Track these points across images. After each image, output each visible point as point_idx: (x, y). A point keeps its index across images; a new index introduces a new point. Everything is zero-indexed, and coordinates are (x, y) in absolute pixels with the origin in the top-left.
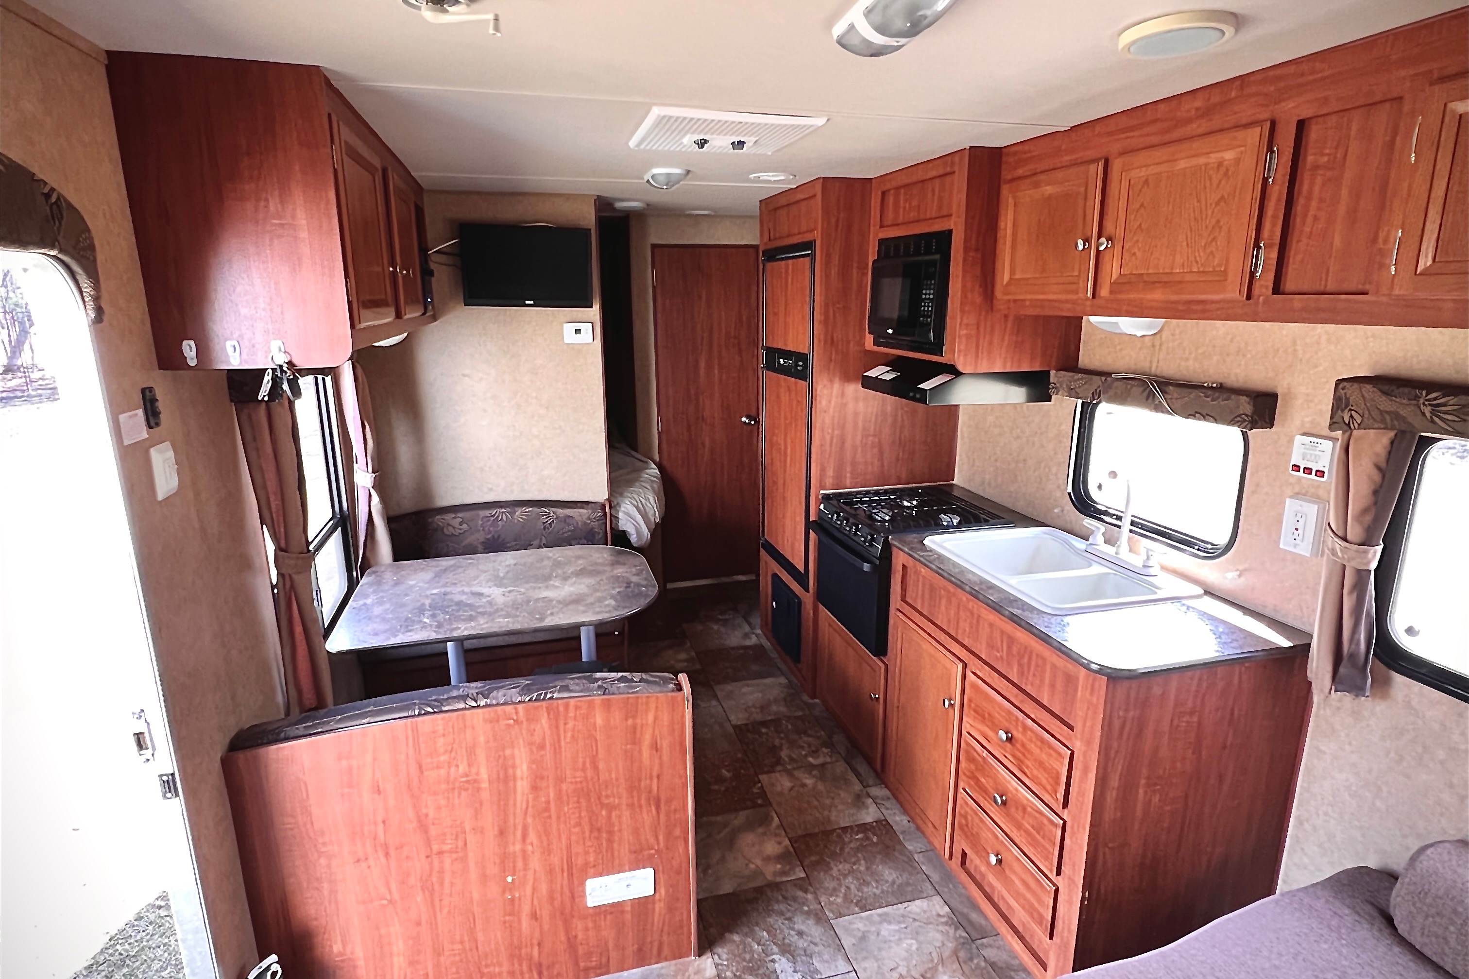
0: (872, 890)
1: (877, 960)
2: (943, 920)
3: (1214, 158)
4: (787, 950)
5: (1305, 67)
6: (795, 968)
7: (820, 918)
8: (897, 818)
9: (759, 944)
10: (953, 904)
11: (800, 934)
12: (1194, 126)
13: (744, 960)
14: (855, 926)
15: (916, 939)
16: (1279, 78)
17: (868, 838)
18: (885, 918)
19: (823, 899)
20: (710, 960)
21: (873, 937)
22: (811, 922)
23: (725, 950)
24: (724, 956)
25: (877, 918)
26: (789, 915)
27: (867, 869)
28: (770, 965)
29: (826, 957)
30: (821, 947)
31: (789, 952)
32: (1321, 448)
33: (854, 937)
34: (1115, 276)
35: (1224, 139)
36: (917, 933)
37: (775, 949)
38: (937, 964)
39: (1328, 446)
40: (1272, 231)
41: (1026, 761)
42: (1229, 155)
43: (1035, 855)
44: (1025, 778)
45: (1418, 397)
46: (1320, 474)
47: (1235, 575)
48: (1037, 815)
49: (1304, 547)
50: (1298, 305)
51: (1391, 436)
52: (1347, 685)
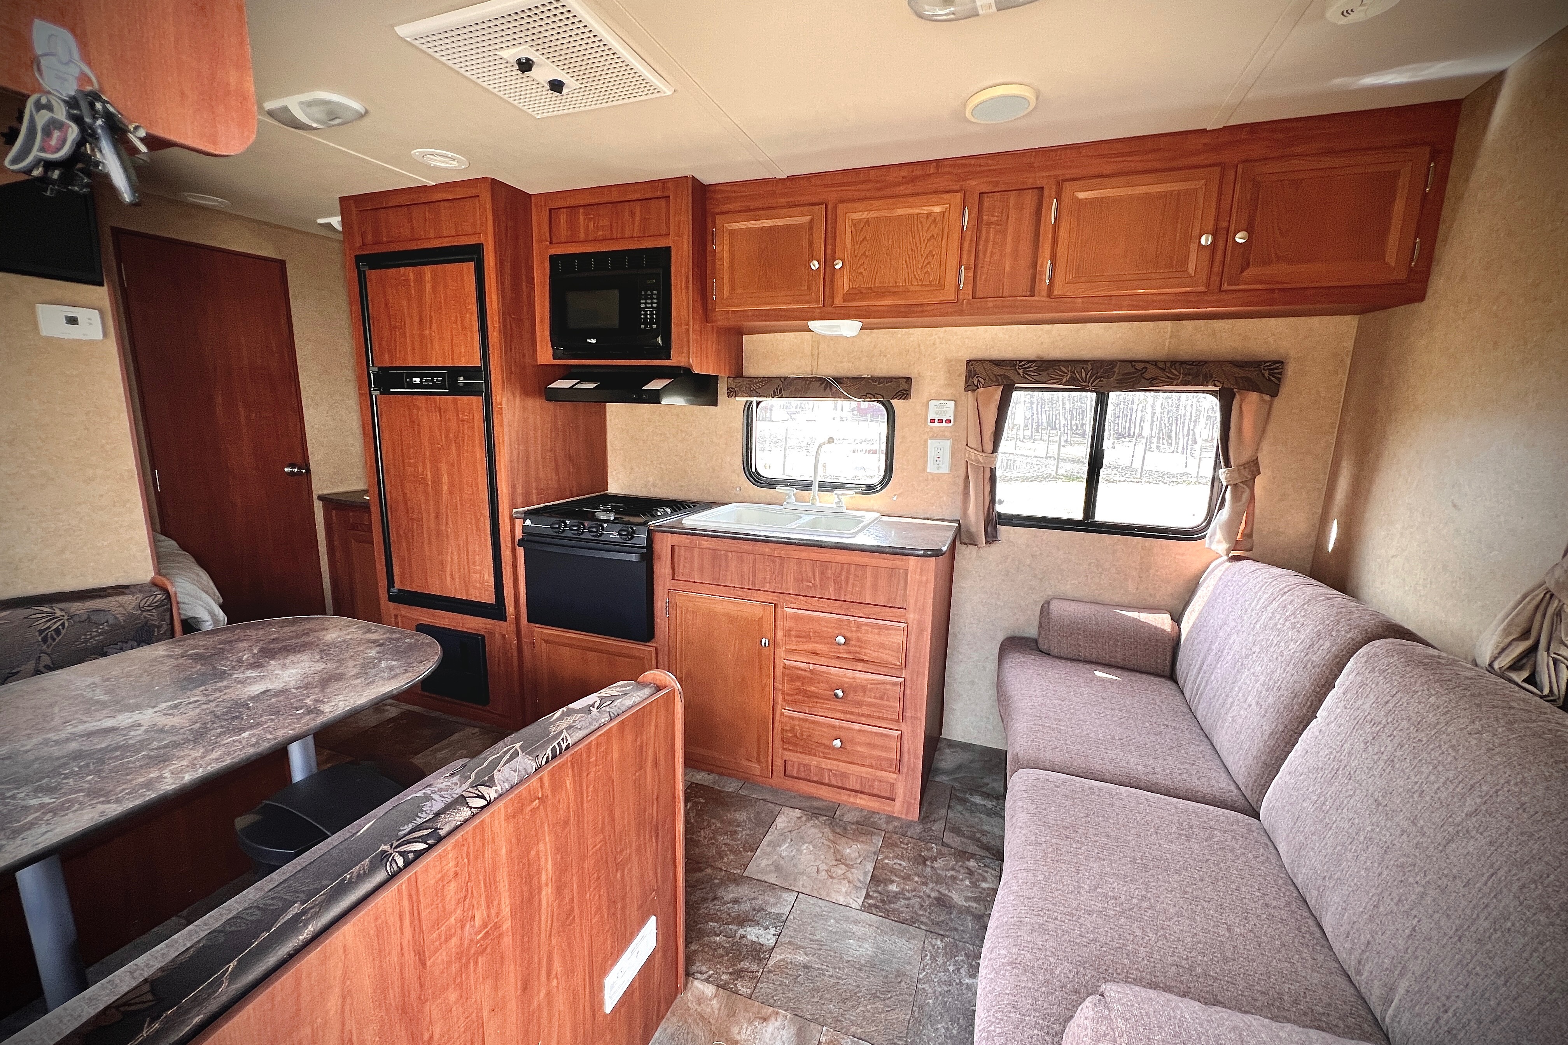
0: (742, 834)
1: (802, 874)
2: (804, 819)
3: (926, 210)
4: (743, 921)
5: (982, 162)
6: (762, 926)
7: (737, 880)
8: (699, 777)
9: (718, 936)
10: (800, 804)
11: (736, 901)
12: (902, 188)
13: (722, 956)
14: (763, 865)
15: (806, 843)
16: (964, 165)
17: (697, 803)
18: (775, 845)
19: (719, 864)
20: (696, 983)
21: (782, 862)
22: (732, 887)
23: (698, 964)
24: (704, 969)
25: (769, 849)
26: (711, 896)
27: (722, 822)
28: (744, 941)
29: (772, 900)
30: (761, 897)
31: (744, 921)
32: (947, 406)
33: (770, 871)
34: (846, 288)
35: (935, 198)
36: (802, 838)
37: (734, 927)
38: (835, 848)
39: (951, 404)
40: (969, 259)
41: (863, 650)
42: (937, 209)
43: (879, 718)
44: (860, 666)
45: (1015, 365)
46: (949, 421)
47: (895, 499)
48: (879, 686)
49: (945, 468)
50: (990, 304)
51: (1001, 388)
52: (991, 537)
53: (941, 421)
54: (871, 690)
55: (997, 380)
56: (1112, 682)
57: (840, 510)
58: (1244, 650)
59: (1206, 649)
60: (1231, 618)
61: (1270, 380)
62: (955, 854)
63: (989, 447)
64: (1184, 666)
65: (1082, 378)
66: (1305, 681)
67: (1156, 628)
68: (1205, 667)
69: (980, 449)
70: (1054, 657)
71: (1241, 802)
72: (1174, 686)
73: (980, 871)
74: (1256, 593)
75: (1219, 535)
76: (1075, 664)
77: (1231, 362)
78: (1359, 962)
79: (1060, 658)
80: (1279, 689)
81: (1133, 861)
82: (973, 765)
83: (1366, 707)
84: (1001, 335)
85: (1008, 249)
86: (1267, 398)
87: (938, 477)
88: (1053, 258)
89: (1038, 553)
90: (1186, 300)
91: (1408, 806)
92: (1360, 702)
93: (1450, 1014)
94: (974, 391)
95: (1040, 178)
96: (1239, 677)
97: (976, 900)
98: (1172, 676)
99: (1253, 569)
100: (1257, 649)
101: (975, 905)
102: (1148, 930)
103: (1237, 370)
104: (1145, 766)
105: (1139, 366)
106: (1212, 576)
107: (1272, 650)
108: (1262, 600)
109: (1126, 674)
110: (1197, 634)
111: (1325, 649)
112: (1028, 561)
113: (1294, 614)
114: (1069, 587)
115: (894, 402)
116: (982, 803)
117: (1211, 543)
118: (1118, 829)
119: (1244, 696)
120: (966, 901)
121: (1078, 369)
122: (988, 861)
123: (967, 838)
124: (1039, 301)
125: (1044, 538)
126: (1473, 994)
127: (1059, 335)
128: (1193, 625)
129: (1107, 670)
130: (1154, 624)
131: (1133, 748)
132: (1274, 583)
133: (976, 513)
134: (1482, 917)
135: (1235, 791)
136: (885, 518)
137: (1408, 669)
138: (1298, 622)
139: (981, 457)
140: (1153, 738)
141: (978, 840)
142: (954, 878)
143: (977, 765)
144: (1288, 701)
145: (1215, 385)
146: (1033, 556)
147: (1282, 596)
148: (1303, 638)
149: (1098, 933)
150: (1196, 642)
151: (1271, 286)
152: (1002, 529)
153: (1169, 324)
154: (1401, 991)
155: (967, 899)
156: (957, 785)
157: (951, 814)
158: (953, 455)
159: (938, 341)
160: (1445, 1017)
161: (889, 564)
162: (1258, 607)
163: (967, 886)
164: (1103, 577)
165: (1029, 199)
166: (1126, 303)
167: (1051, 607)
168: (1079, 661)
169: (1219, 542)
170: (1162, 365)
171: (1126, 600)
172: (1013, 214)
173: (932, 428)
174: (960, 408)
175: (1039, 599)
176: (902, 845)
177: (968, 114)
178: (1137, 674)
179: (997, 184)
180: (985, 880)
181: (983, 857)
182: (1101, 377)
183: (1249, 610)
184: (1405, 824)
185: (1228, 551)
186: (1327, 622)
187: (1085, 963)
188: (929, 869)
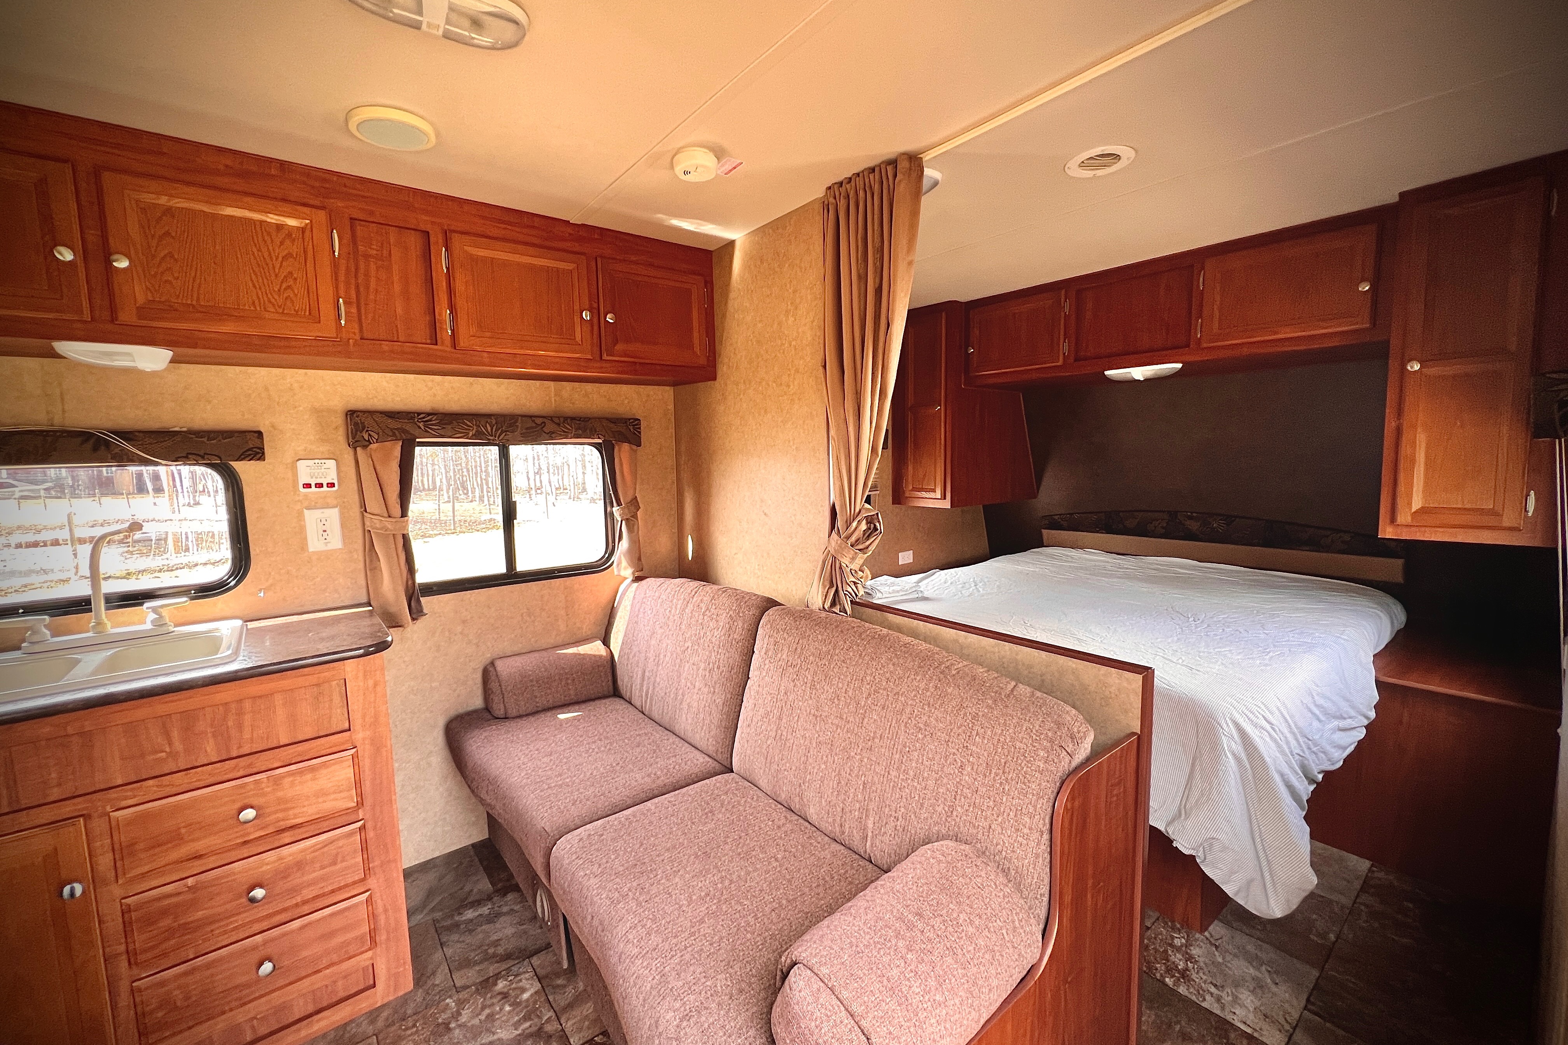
3: (276, 219)
5: (347, 182)
16: (323, 179)
32: (325, 466)
34: (141, 300)
35: (289, 208)
39: (332, 464)
40: (347, 291)
41: (291, 812)
42: (292, 222)
43: (333, 891)
44: (287, 837)
45: (412, 418)
46: (331, 485)
47: (262, 594)
48: (326, 849)
49: (336, 542)
50: (386, 348)
51: (401, 444)
52: (416, 613)
53: (319, 485)
54: (312, 862)
55: (394, 435)
56: (574, 718)
57: (163, 630)
58: (678, 648)
59: (643, 659)
60: (658, 627)
61: (635, 433)
62: (477, 989)
63: (397, 510)
64: (626, 680)
65: (488, 433)
66: (736, 657)
67: (595, 656)
68: (647, 674)
69: (386, 515)
70: (514, 718)
71: (718, 767)
72: (622, 701)
73: (514, 986)
74: (672, 601)
75: (624, 563)
76: (537, 716)
77: (607, 419)
78: (841, 826)
79: (520, 717)
80: (718, 668)
81: (697, 857)
82: (443, 881)
83: (784, 657)
84: (385, 384)
85: (397, 288)
86: (634, 447)
87: (325, 556)
88: (452, 307)
89: (469, 617)
90: (575, 364)
91: (834, 709)
92: (779, 655)
93: (900, 819)
94: (365, 447)
95: (424, 221)
96: (682, 671)
97: (526, 1018)
98: (616, 692)
99: (659, 584)
100: (689, 644)
101: (527, 1024)
102: (742, 901)
103: (612, 425)
104: (649, 776)
105: (539, 421)
106: (626, 597)
107: (702, 641)
108: (679, 606)
109: (583, 706)
110: (630, 649)
111: (740, 628)
112: (459, 629)
113: (708, 609)
114: (506, 644)
115: (237, 465)
116: (477, 914)
117: (619, 571)
118: (669, 838)
119: (692, 684)
120: (516, 1029)
121: (483, 423)
122: (515, 969)
123: (481, 962)
124: (441, 350)
125: (472, 599)
126: (907, 800)
127: (452, 388)
128: (623, 643)
129: (565, 710)
130: (592, 653)
131: (630, 766)
132: (682, 590)
133: (395, 590)
134: (894, 752)
135: (709, 760)
136: (251, 625)
137: (798, 623)
138: (713, 614)
139: (389, 524)
140: (638, 750)
141: (494, 955)
142: (490, 1017)
143: (449, 878)
144: (727, 675)
145: (599, 438)
146: (464, 622)
147: (693, 598)
148: (722, 624)
149: (718, 931)
150: (631, 657)
151: (636, 360)
152: (426, 601)
153: (552, 384)
154: (870, 825)
155: (516, 1025)
156: (438, 915)
157: (449, 952)
158: (343, 526)
159: (296, 385)
160: (899, 823)
161: (313, 679)
162: (678, 612)
163: (509, 1012)
164: (536, 624)
165: (414, 241)
166: (529, 362)
167: (499, 669)
168: (537, 712)
169: (625, 568)
170: (557, 420)
171: (559, 640)
172: (396, 254)
173: (306, 495)
174: (343, 469)
175: (478, 665)
176: (409, 1032)
177: (353, 127)
178: (591, 703)
179: (371, 213)
180: (523, 990)
181: (508, 969)
182: (506, 431)
183: (671, 617)
184: (836, 721)
185: (633, 573)
186: (734, 608)
187: (729, 962)
188: (457, 1031)
